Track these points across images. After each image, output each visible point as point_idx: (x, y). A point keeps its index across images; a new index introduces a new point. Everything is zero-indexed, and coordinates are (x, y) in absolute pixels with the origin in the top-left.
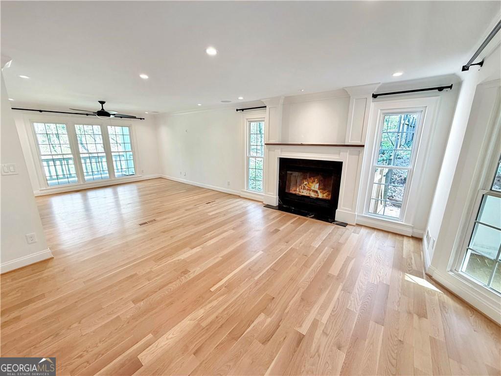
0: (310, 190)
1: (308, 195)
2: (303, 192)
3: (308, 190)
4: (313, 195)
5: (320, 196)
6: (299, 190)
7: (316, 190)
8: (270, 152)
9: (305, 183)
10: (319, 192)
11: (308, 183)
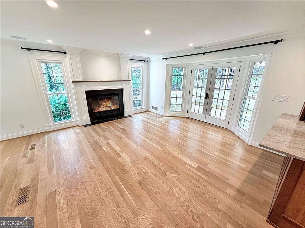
0: (107, 107)
1: (106, 110)
2: (103, 109)
3: (106, 107)
4: (109, 109)
5: (113, 108)
6: (101, 108)
7: (110, 106)
8: (77, 88)
9: (104, 104)
10: (112, 106)
11: (106, 104)
